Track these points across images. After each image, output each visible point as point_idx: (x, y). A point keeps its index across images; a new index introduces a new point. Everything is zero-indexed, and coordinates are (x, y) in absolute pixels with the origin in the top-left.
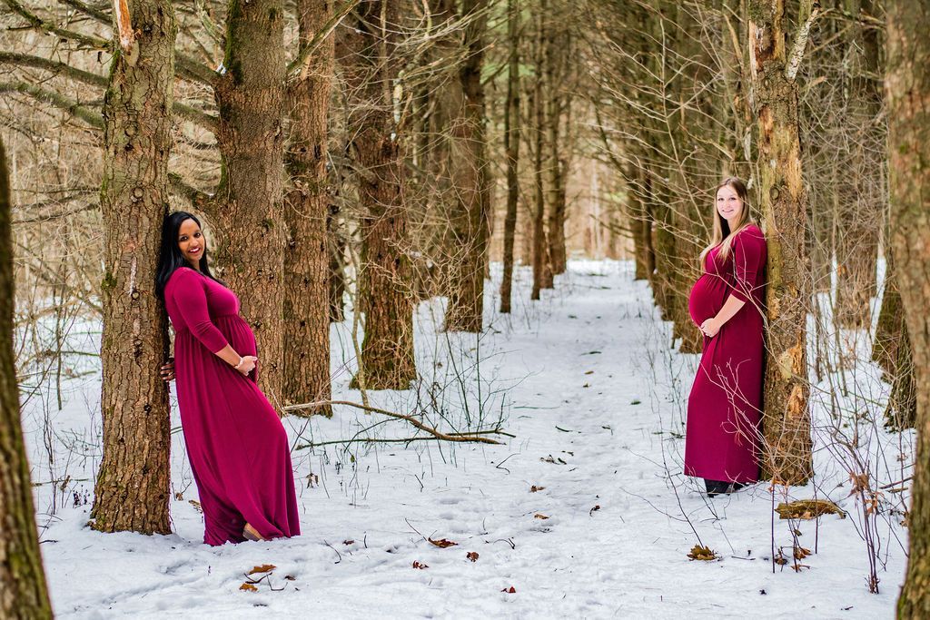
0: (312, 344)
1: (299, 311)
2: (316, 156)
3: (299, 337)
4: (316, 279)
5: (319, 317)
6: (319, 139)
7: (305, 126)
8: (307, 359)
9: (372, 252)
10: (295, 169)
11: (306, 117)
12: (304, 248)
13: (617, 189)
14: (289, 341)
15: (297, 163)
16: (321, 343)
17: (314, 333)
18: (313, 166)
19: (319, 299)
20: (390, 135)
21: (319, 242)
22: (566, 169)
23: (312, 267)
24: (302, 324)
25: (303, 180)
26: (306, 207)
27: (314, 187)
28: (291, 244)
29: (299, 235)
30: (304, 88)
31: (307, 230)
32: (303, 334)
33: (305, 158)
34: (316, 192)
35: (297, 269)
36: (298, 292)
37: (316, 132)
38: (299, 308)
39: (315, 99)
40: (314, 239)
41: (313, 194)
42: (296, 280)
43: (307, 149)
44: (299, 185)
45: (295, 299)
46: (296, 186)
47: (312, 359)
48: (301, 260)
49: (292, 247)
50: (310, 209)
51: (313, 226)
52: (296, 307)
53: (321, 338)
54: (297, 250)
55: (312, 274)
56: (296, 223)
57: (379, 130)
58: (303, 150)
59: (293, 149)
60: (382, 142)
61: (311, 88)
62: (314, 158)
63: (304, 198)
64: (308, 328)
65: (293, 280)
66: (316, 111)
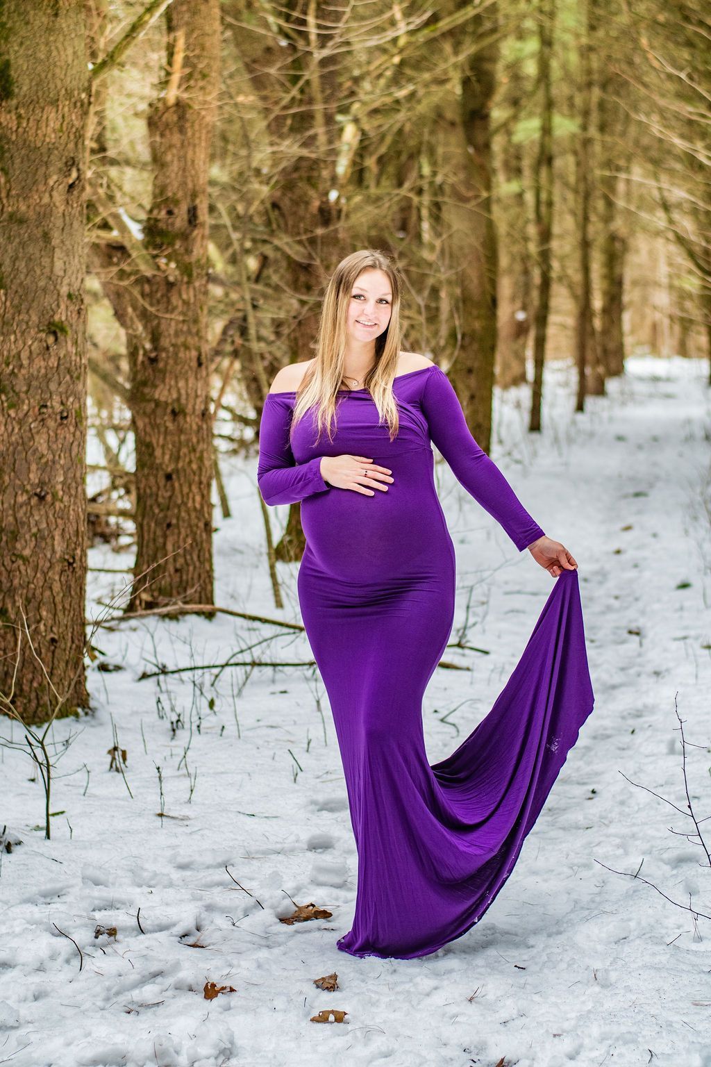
0: (183, 508)
1: (163, 457)
2: (190, 222)
3: (163, 497)
4: (189, 409)
5: (194, 466)
6: (194, 195)
7: (173, 175)
8: (176, 531)
10: (158, 240)
11: (176, 162)
12: (171, 362)
14: (148, 503)
15: (162, 233)
16: (198, 506)
17: (186, 490)
18: (185, 237)
19: (195, 440)
21: (194, 354)
23: (183, 392)
24: (169, 477)
25: (169, 257)
26: (175, 300)
27: (186, 269)
28: (153, 355)
29: (165, 342)
30: (171, 117)
31: (177, 334)
32: (168, 494)
33: (173, 224)
34: (190, 276)
35: (162, 393)
36: (162, 429)
37: (190, 185)
38: (163, 454)
39: (190, 133)
40: (187, 348)
41: (186, 279)
42: (159, 412)
43: (176, 211)
44: (163, 266)
45: (157, 440)
46: (158, 268)
47: (183, 531)
48: (167, 380)
49: (153, 361)
50: (180, 303)
51: (185, 328)
52: (158, 452)
53: (198, 498)
54: (161, 365)
55: (183, 401)
56: (159, 324)
58: (170, 213)
59: (155, 212)
61: (182, 117)
62: (186, 223)
63: (170, 285)
64: (177, 485)
65: (154, 412)
66: (190, 155)
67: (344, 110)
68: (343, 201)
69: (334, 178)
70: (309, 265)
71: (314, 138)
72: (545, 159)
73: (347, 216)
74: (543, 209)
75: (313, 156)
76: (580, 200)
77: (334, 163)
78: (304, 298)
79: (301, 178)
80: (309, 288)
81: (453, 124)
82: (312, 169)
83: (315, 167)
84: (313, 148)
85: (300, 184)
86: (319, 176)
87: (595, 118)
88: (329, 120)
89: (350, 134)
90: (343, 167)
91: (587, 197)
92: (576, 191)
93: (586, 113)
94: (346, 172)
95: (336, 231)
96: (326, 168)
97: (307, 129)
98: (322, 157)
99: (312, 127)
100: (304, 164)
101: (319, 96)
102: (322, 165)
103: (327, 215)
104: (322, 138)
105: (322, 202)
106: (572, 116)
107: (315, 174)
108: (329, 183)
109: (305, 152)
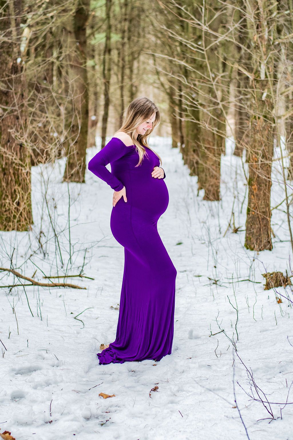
9: (4, 139)
13: (163, 101)
20: (16, 59)
22: (137, 91)
57: (9, 56)
60: (11, 64)
67: (24, 21)
68: (23, 63)
69: (19, 52)
70: (8, 92)
71: (10, 33)
72: (108, 50)
73: (26, 70)
74: (106, 72)
75: (10, 41)
76: (120, 70)
77: (19, 45)
78: (6, 107)
79: (4, 52)
80: (7, 103)
81: (70, 32)
82: (9, 48)
83: (10, 46)
84: (10, 38)
85: (4, 54)
86: (13, 50)
87: (126, 34)
88: (17, 25)
89: (27, 33)
90: (23, 48)
91: (123, 67)
92: (118, 65)
93: (124, 32)
94: (25, 49)
95: (20, 77)
96: (16, 47)
97: (7, 29)
98: (14, 42)
99: (10, 28)
100: (5, 45)
101: (13, 13)
102: (14, 46)
103: (16, 69)
104: (14, 33)
105: (14, 63)
106: (117, 34)
107: (11, 50)
108: (17, 54)
109: (6, 39)
